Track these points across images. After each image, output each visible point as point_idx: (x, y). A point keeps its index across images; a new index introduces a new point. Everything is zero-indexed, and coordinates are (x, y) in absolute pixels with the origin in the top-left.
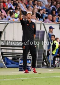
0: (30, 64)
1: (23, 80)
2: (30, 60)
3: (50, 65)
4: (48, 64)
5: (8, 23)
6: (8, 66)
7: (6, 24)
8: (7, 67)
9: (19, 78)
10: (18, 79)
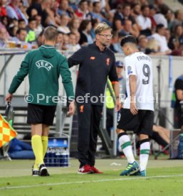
0: (65, 148)
1: (51, 189)
2: (67, 139)
3: (113, 151)
4: (109, 149)
5: (12, 55)
6: (13, 155)
7: (8, 57)
8: (12, 158)
9: (42, 183)
10: (38, 185)
